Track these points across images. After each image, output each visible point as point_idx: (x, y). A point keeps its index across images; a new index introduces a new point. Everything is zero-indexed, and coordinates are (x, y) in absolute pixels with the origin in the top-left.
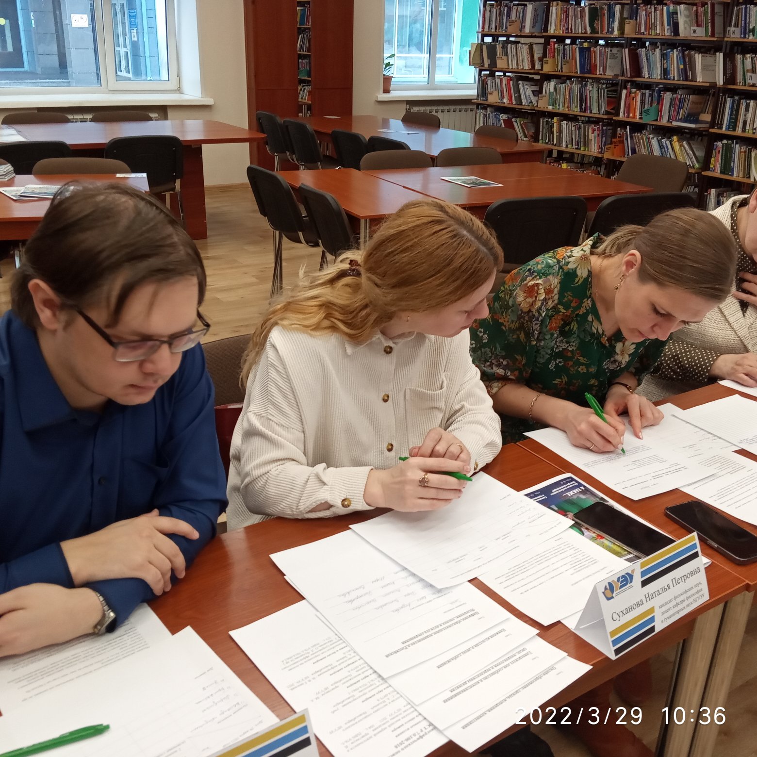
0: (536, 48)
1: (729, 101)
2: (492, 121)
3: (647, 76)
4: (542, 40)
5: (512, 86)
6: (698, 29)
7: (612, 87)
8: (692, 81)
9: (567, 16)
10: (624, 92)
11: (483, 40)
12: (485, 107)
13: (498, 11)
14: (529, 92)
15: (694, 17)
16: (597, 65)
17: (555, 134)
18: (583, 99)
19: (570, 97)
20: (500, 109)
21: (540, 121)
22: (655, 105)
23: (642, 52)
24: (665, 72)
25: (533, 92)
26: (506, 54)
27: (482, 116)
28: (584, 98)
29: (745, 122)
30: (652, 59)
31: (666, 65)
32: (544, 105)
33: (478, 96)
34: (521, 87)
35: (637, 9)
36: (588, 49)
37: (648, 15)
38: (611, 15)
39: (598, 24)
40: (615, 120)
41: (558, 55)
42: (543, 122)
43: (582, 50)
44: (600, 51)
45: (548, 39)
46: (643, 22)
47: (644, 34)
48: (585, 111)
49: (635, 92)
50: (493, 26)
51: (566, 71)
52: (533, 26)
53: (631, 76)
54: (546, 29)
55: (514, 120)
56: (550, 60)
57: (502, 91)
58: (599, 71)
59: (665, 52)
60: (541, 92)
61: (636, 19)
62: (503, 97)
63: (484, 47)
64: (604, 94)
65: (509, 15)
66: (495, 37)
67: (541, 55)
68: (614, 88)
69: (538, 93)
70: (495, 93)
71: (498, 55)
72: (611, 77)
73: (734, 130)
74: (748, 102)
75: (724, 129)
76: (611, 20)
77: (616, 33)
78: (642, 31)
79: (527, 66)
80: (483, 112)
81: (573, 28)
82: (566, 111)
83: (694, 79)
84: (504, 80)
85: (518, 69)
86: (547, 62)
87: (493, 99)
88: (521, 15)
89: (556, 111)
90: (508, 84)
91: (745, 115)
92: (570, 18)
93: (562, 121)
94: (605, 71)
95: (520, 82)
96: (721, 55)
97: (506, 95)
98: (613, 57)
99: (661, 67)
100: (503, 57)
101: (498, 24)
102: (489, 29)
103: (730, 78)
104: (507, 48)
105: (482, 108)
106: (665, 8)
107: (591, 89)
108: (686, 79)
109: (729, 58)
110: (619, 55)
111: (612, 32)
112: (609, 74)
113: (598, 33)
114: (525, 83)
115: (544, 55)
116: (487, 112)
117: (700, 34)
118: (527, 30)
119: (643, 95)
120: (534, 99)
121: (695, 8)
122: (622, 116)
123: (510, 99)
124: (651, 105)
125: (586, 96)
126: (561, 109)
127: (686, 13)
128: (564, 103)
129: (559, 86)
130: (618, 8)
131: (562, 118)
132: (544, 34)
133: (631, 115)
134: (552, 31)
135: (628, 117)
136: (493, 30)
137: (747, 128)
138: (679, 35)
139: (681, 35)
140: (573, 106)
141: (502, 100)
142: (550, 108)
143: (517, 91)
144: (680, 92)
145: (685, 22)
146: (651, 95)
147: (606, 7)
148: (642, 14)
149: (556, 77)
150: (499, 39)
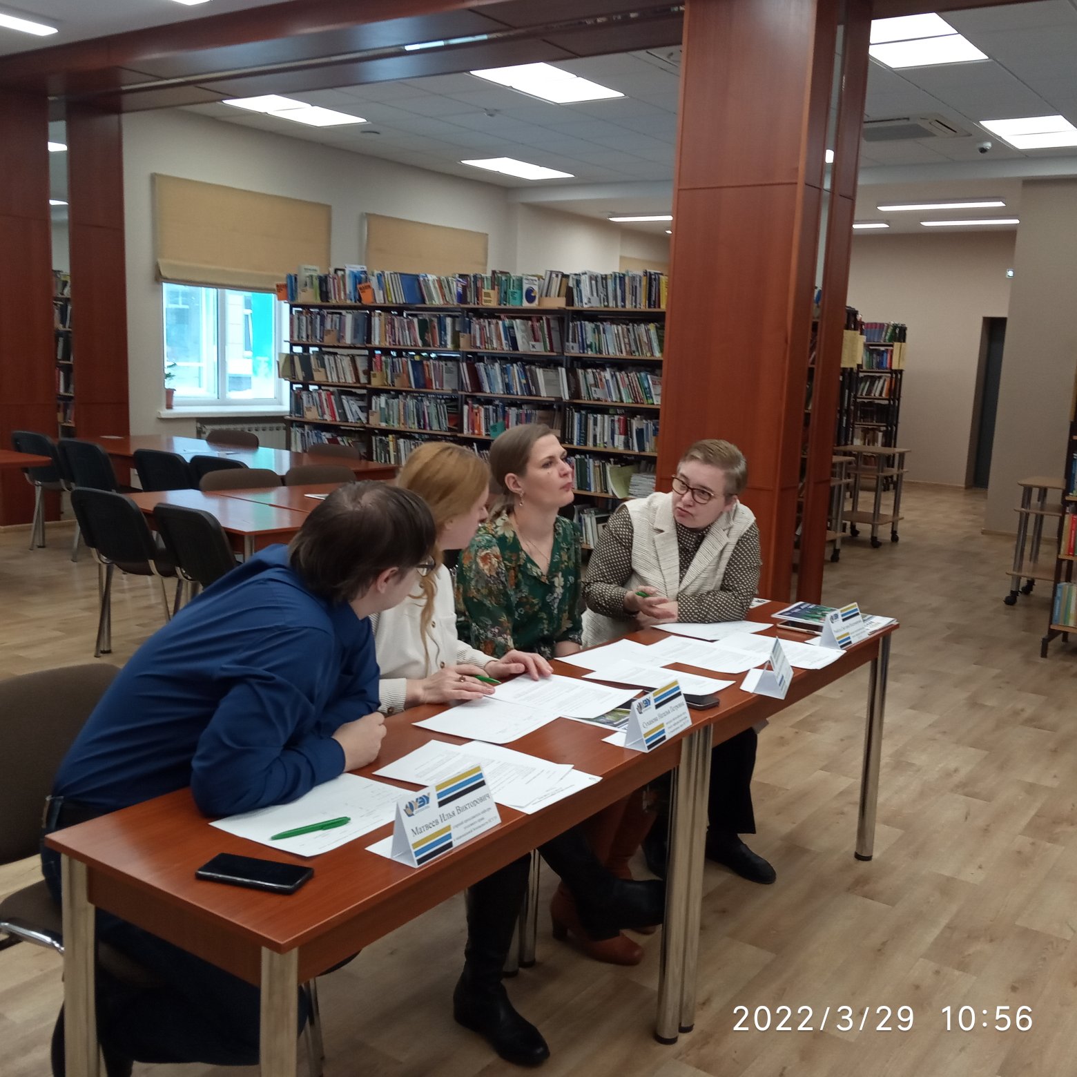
0: (359, 361)
1: (576, 416)
2: (312, 440)
3: (488, 391)
4: (366, 352)
5: (333, 401)
6: (537, 344)
7: (451, 402)
8: (536, 396)
9: (393, 327)
10: (466, 408)
11: (291, 349)
12: (301, 425)
13: (309, 318)
14: (355, 407)
15: (531, 332)
16: (431, 380)
17: (392, 453)
18: (420, 416)
19: (405, 412)
20: (321, 427)
21: (372, 440)
22: (500, 420)
23: (481, 366)
24: (508, 387)
25: (360, 407)
26: (323, 366)
27: (299, 435)
28: (421, 413)
29: (595, 437)
30: (492, 372)
31: (507, 380)
32: (376, 422)
33: (291, 412)
34: (345, 402)
35: (470, 322)
36: (421, 362)
37: (482, 328)
38: (442, 328)
39: (428, 337)
40: (459, 437)
41: (386, 368)
42: (376, 440)
43: (414, 363)
44: (434, 365)
45: (372, 350)
46: (478, 336)
47: (480, 349)
48: (425, 428)
49: (478, 408)
50: (304, 335)
51: (396, 385)
52: (355, 336)
53: (473, 392)
54: (369, 340)
55: (339, 439)
56: (378, 374)
57: (322, 407)
58: (435, 385)
59: (504, 366)
60: (370, 407)
61: (470, 333)
62: (323, 413)
63: (296, 359)
64: (443, 409)
65: (322, 323)
66: (306, 348)
67: (365, 367)
68: (454, 405)
69: (367, 409)
70: (314, 409)
71: (313, 367)
72: (450, 392)
73: (586, 444)
74: (595, 416)
75: (575, 444)
76: (443, 332)
77: (450, 346)
78: (478, 344)
79: (350, 379)
80: (300, 430)
81: (401, 340)
82: (402, 428)
83: (538, 394)
84: (324, 394)
85: (339, 382)
86: (375, 376)
87: (312, 415)
88: (338, 324)
89: (390, 428)
90: (328, 400)
91: (594, 429)
92: (396, 329)
93: (398, 439)
94: (442, 385)
95: (343, 397)
96: (564, 370)
97: (327, 411)
98: (449, 371)
99: (502, 382)
100: (321, 369)
101: (310, 332)
102: (298, 337)
103: (575, 392)
104: (323, 359)
105: (297, 426)
106: (500, 322)
107: (428, 404)
108: (530, 394)
109: (571, 372)
110: (455, 369)
111: (445, 346)
112: (447, 389)
113: (430, 346)
114: (349, 398)
115: (370, 368)
116: (304, 430)
117: (539, 349)
118: (348, 341)
119: (487, 410)
120: (363, 416)
121: (530, 323)
122: (466, 433)
123: (333, 415)
124: (497, 421)
125: (424, 412)
126: (396, 426)
127: (523, 327)
128: (399, 420)
129: (391, 401)
130: (449, 321)
131: (398, 436)
132: (369, 345)
133: (476, 432)
134: (376, 341)
135: (473, 433)
136: (304, 340)
137: (598, 442)
138: (518, 350)
139: (520, 349)
140: (410, 422)
141: (322, 416)
142: (383, 425)
143: (341, 406)
144: (525, 407)
145: (523, 337)
146: (495, 411)
147: (435, 320)
148: (476, 327)
149: (387, 392)
150: (312, 349)
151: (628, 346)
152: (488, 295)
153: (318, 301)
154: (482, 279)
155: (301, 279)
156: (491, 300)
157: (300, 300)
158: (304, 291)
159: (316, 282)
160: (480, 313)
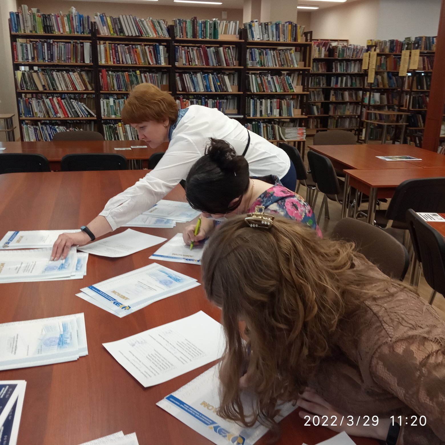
2: (48, 132)
3: (192, 90)
5: (64, 104)
9: (117, 52)
14: (85, 107)
20: (54, 122)
24: (206, 88)
29: (261, 111)
30: (195, 79)
31: (205, 83)
34: (74, 104)
37: (187, 53)
38: (158, 52)
42: (106, 127)
47: (186, 65)
49: (186, 101)
50: (30, 58)
53: (182, 91)
57: (54, 108)
59: (204, 75)
65: (50, 49)
75: (251, 116)
76: (158, 55)
77: (163, 64)
80: (32, 126)
83: (227, 91)
85: (69, 90)
90: (60, 102)
92: (120, 53)
95: (73, 100)
97: (59, 110)
105: (27, 124)
108: (222, 90)
111: (160, 64)
114: (79, 101)
115: (97, 79)
116: (37, 126)
119: (193, 102)
123: (65, 113)
130: (162, 49)
134: (102, 61)
137: (263, 114)
141: (56, 115)
143: (73, 107)
151: (280, 62)
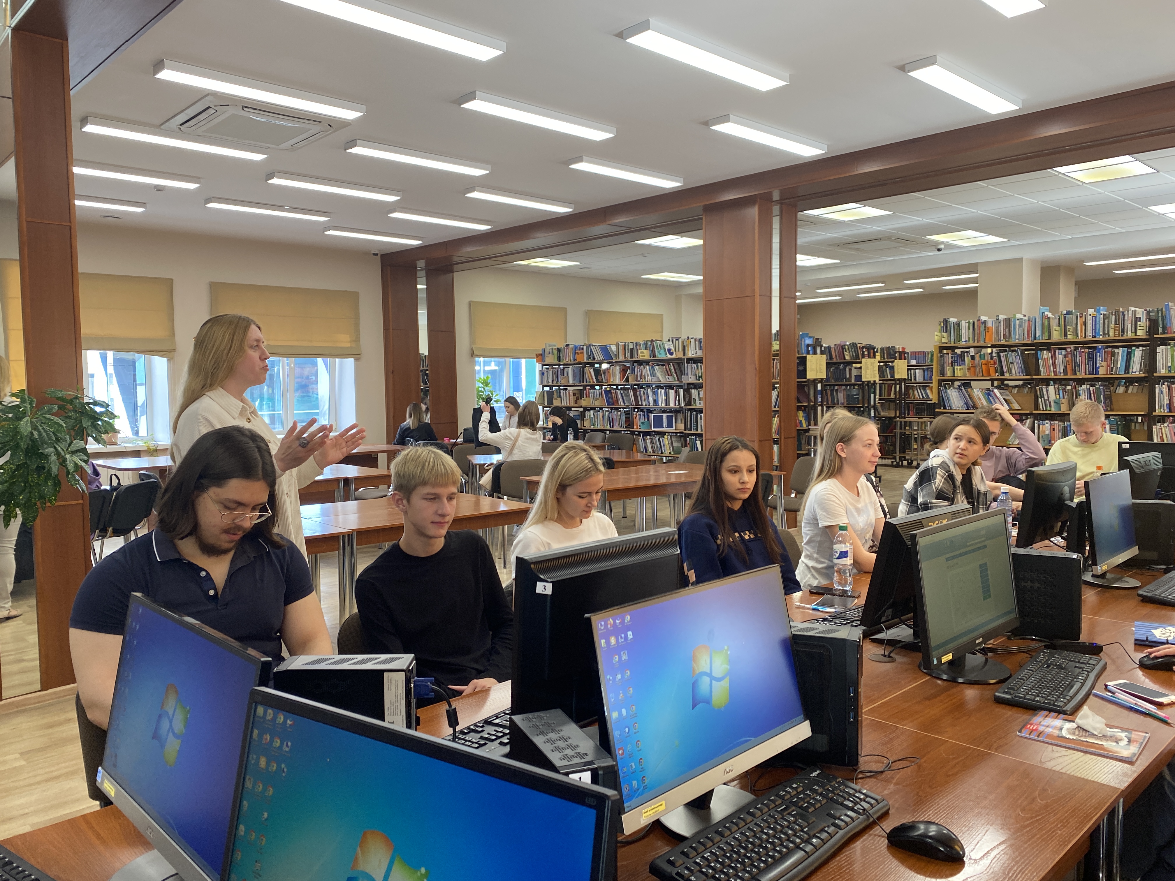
0: (577, 393)
1: (691, 415)
3: (644, 404)
4: (582, 388)
6: (670, 377)
10: (634, 415)
11: (543, 389)
13: (553, 371)
15: (666, 372)
16: (616, 400)
19: (603, 420)
22: (647, 420)
23: (641, 391)
24: (656, 402)
26: (560, 397)
28: (611, 420)
30: (647, 394)
31: (655, 398)
32: (588, 425)
35: (635, 368)
36: (610, 391)
43: (606, 392)
45: (585, 386)
47: (640, 382)
51: (597, 404)
52: (574, 379)
54: (582, 381)
59: (654, 390)
63: (545, 393)
66: (551, 387)
68: (628, 413)
71: (555, 398)
72: (625, 406)
73: (697, 430)
75: (692, 430)
78: (639, 380)
79: (573, 403)
83: (670, 405)
86: (585, 400)
94: (623, 403)
96: (683, 391)
98: (625, 395)
99: (652, 399)
101: (553, 379)
102: (547, 382)
103: (688, 402)
104: (559, 393)
107: (615, 414)
108: (667, 404)
109: (686, 392)
110: (627, 394)
117: (671, 380)
118: (571, 382)
121: (664, 367)
126: (599, 428)
127: (660, 369)
128: (600, 424)
129: (596, 414)
132: (583, 384)
136: (550, 383)
139: (662, 381)
142: (592, 427)
145: (661, 375)
148: (637, 370)
149: (594, 408)
150: (554, 388)
152: (642, 353)
153: (556, 362)
154: (640, 345)
155: (547, 351)
156: (644, 355)
157: (546, 363)
158: (548, 357)
159: (555, 352)
160: (640, 363)
